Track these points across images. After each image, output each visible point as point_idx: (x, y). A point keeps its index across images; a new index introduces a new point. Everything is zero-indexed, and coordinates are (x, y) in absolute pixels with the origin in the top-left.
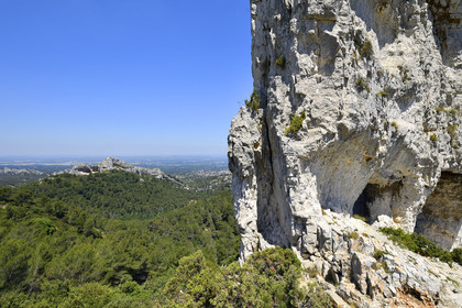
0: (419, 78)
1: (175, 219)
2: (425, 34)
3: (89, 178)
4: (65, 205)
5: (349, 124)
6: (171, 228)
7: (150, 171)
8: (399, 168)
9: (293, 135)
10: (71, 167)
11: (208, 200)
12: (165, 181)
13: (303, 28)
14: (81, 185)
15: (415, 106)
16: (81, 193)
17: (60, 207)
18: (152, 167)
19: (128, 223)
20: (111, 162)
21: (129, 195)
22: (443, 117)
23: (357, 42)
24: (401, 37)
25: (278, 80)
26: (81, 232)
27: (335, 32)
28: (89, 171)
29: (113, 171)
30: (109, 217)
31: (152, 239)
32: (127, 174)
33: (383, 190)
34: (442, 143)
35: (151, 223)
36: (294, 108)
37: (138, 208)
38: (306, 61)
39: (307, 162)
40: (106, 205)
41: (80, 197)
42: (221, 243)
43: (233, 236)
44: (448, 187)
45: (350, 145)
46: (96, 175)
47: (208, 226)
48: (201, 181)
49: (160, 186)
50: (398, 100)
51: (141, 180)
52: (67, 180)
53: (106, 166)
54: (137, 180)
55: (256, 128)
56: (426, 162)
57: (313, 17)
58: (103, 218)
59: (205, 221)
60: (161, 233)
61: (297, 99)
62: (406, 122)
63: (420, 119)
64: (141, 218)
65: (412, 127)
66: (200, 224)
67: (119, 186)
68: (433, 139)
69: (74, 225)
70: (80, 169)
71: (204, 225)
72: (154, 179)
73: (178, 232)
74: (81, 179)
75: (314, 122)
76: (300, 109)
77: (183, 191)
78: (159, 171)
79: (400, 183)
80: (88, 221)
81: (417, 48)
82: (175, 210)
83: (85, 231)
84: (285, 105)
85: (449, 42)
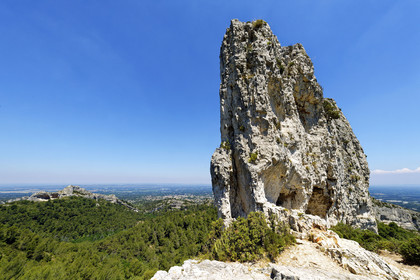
0: (297, 139)
1: (124, 238)
2: (296, 118)
3: (47, 204)
4: (18, 231)
5: (277, 158)
6: (120, 247)
7: (106, 197)
8: (294, 184)
9: (253, 162)
10: (30, 195)
11: (154, 220)
12: (119, 205)
13: (254, 115)
14: (38, 210)
15: (297, 152)
16: (35, 218)
17: (13, 232)
18: (107, 194)
19: (79, 245)
20: (71, 190)
21: (84, 218)
22: (310, 158)
23: (275, 123)
24: (287, 119)
25: (241, 137)
26: (30, 257)
27: (267, 118)
28: (48, 198)
29: (72, 198)
30: (60, 241)
31: (101, 258)
32: (85, 200)
33: (287, 197)
34: (311, 171)
35: (101, 244)
36: (251, 150)
37: (90, 230)
38: (255, 129)
39: (260, 176)
40: (59, 229)
41: (34, 222)
42: (164, 257)
43: (173, 250)
44: (317, 196)
45: (277, 169)
46: (55, 202)
47: (153, 243)
48: (149, 205)
49: (113, 210)
50: (289, 149)
51: (98, 205)
52: (24, 206)
53: (67, 193)
54: (94, 205)
55: (229, 159)
56: (305, 180)
57: (257, 112)
58: (54, 241)
59: (150, 238)
60: (109, 252)
61: (253, 146)
62: (295, 159)
63: (300, 158)
64: (92, 240)
65: (298, 162)
66: (146, 242)
67: (75, 211)
68: (307, 169)
69: (22, 250)
70: (39, 196)
71: (149, 243)
72: (109, 204)
73: (125, 251)
74: (39, 205)
75: (262, 157)
76: (255, 150)
77: (132, 214)
78: (114, 197)
79: (295, 193)
80: (40, 245)
81: (294, 125)
82: (124, 231)
83: (35, 255)
84: (247, 148)
85: (307, 122)
